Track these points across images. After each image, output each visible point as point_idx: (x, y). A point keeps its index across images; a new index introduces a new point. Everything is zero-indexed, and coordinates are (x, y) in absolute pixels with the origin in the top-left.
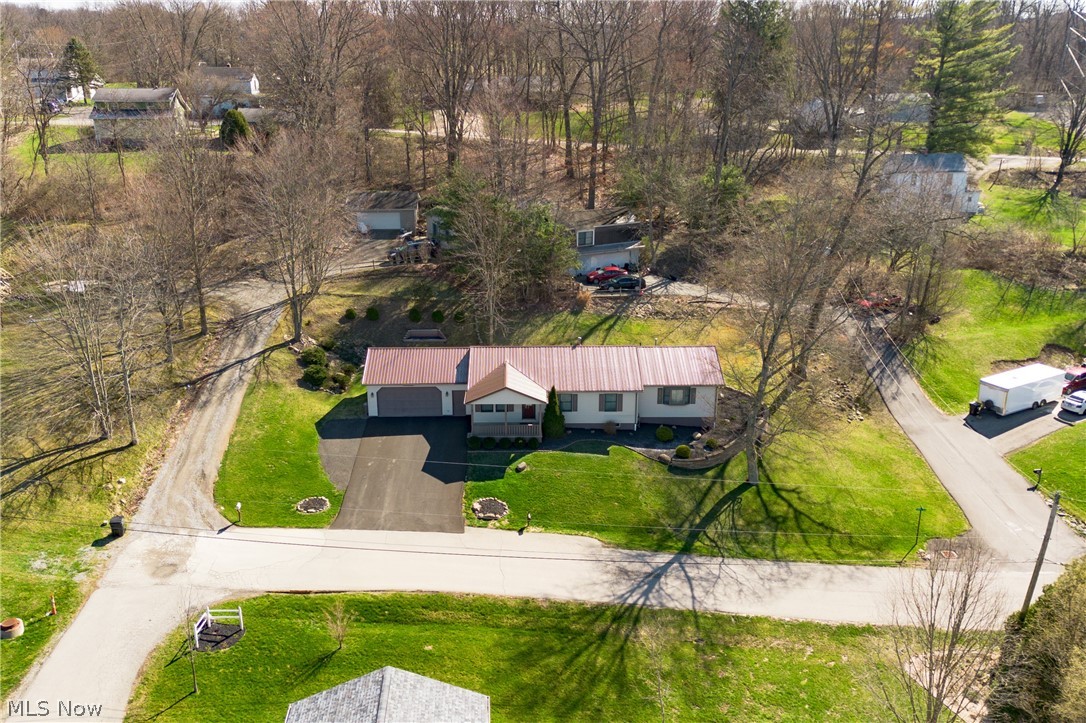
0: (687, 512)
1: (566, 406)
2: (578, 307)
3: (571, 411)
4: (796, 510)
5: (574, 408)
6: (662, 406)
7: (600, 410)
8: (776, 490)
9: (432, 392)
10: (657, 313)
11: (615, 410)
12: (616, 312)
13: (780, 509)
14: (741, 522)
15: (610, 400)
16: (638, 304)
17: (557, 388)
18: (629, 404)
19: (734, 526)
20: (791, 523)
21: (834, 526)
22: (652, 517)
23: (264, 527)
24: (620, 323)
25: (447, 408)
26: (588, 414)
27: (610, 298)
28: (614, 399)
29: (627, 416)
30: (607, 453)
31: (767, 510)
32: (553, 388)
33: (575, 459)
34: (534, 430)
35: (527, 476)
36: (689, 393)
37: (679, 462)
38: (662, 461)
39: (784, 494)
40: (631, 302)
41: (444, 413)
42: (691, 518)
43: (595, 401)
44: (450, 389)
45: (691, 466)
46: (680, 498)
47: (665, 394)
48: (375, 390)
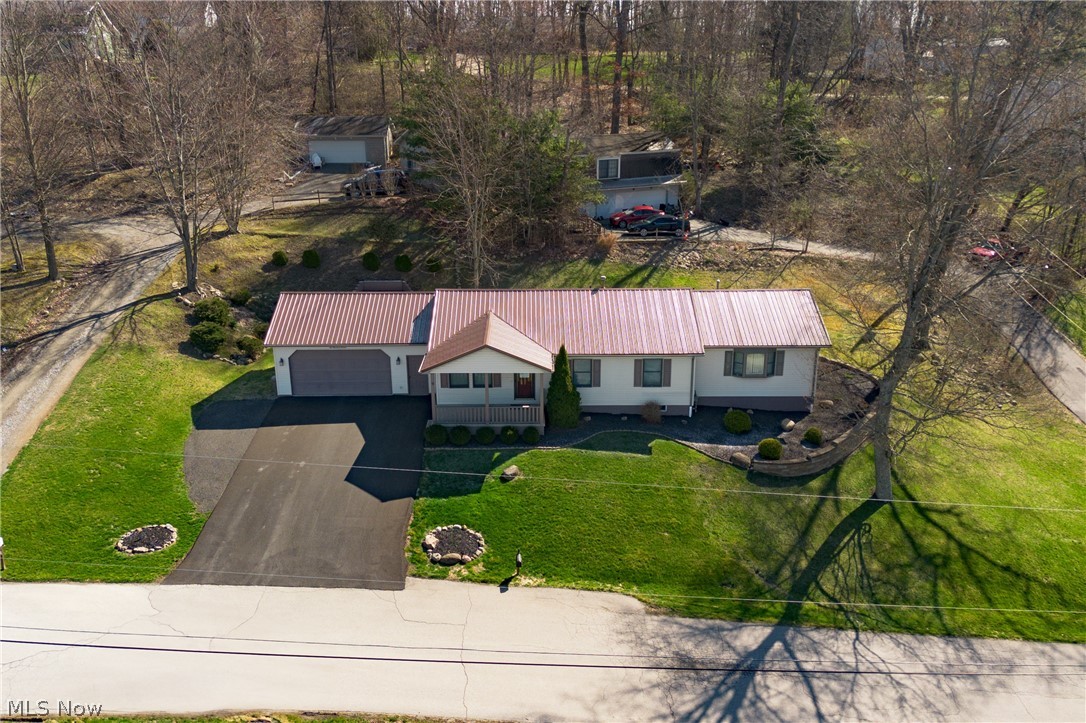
0: (784, 548)
1: (582, 378)
2: (599, 254)
3: (590, 386)
4: (960, 545)
5: (595, 382)
6: (731, 378)
7: (636, 385)
8: (922, 511)
9: (376, 358)
10: (707, 263)
11: (659, 385)
12: (651, 262)
13: (935, 542)
14: (875, 566)
15: (652, 369)
16: (680, 251)
17: (569, 351)
18: (680, 374)
19: (865, 573)
20: (957, 567)
21: (1027, 570)
22: (728, 558)
24: (656, 275)
25: (399, 384)
26: (617, 390)
27: (644, 244)
28: (656, 367)
29: (677, 394)
30: (649, 451)
31: (913, 543)
32: (562, 350)
33: (595, 460)
34: (532, 413)
36: (774, 358)
37: (763, 466)
38: (737, 463)
39: (935, 517)
40: (671, 248)
41: (396, 390)
42: (793, 559)
43: (628, 370)
44: (403, 353)
45: (784, 472)
46: (771, 525)
47: (735, 359)
48: (287, 354)
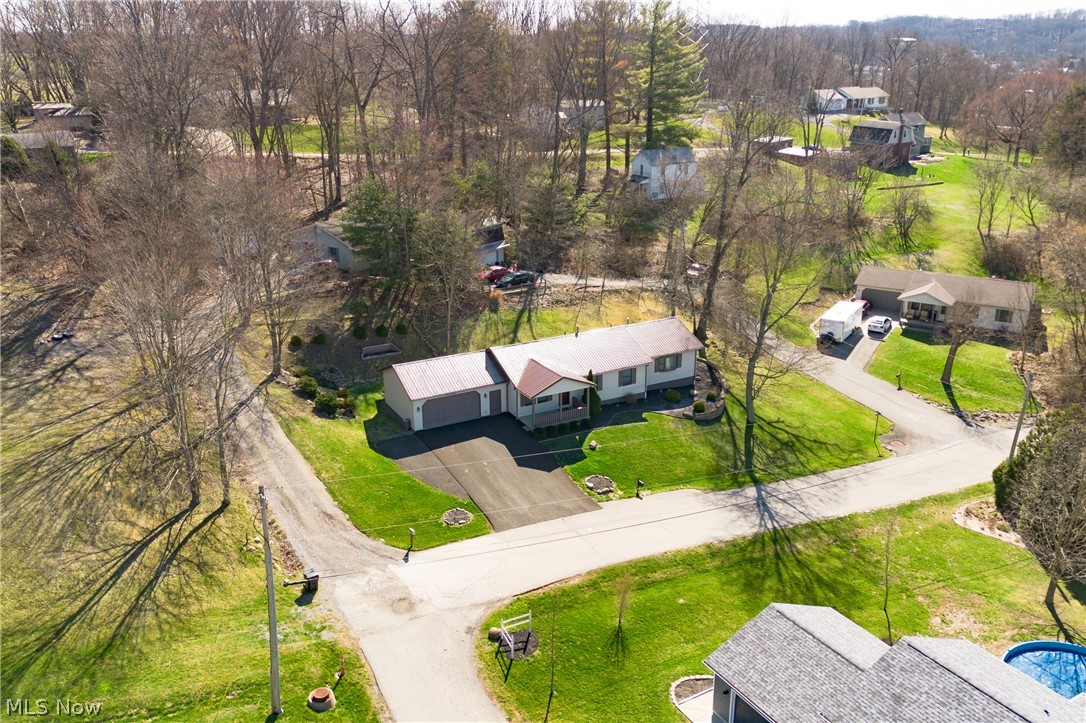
0: (732, 453)
4: (794, 435)
5: (599, 388)
6: (660, 373)
7: (620, 385)
8: (769, 423)
9: (472, 395)
11: (630, 383)
13: (783, 436)
14: (770, 452)
15: (627, 376)
18: (640, 376)
19: (768, 456)
20: (798, 445)
21: (822, 440)
22: (714, 463)
23: (438, 546)
25: (485, 409)
28: (630, 374)
29: (638, 388)
30: (645, 420)
31: (777, 439)
32: (590, 372)
33: (626, 429)
34: (583, 412)
35: (603, 452)
36: (677, 359)
37: (699, 416)
38: (688, 417)
39: (775, 425)
41: (483, 414)
42: (737, 456)
43: (616, 378)
44: (488, 390)
45: (711, 417)
46: (719, 444)
47: (660, 363)
48: (421, 404)
